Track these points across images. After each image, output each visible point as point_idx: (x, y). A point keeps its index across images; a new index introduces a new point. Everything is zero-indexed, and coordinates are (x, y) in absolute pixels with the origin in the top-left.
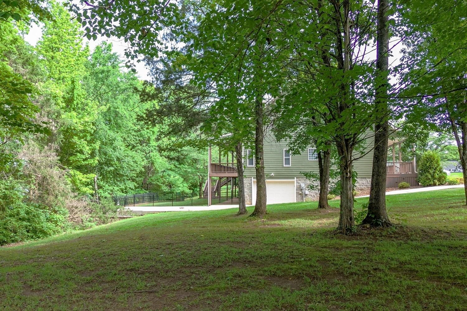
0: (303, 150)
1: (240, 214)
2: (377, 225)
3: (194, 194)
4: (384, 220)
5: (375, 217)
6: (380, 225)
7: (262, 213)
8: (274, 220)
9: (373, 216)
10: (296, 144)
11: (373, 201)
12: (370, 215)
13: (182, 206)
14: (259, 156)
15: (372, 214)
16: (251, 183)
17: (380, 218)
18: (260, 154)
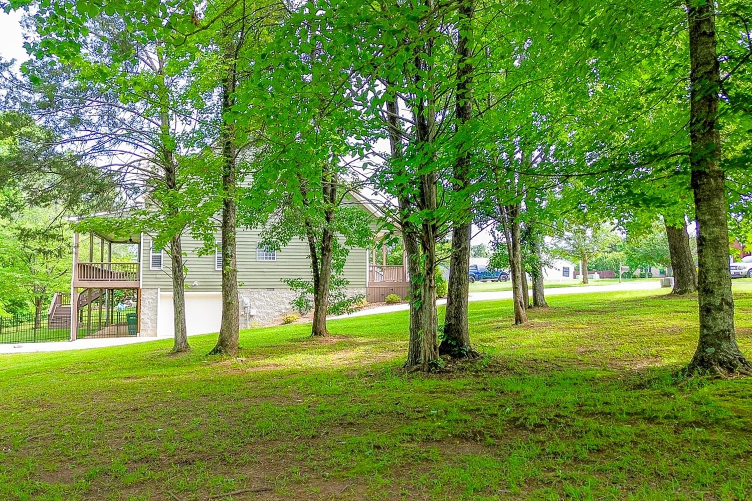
0: (285, 244)
1: (178, 351)
2: (461, 355)
3: (17, 321)
4: (469, 348)
5: (457, 343)
6: (464, 355)
7: (231, 348)
8: (259, 359)
9: (454, 343)
10: (274, 234)
11: (453, 321)
12: (450, 341)
13: (18, 342)
14: (229, 252)
15: (453, 339)
16: (157, 298)
17: (462, 345)
18: (230, 248)
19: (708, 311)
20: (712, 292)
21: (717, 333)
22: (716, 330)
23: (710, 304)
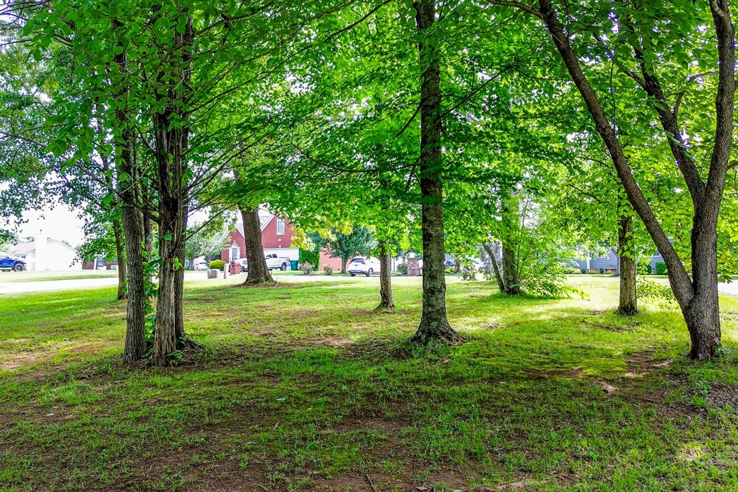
19: (433, 293)
20: (436, 278)
21: (438, 310)
22: (438, 308)
23: (434, 288)
